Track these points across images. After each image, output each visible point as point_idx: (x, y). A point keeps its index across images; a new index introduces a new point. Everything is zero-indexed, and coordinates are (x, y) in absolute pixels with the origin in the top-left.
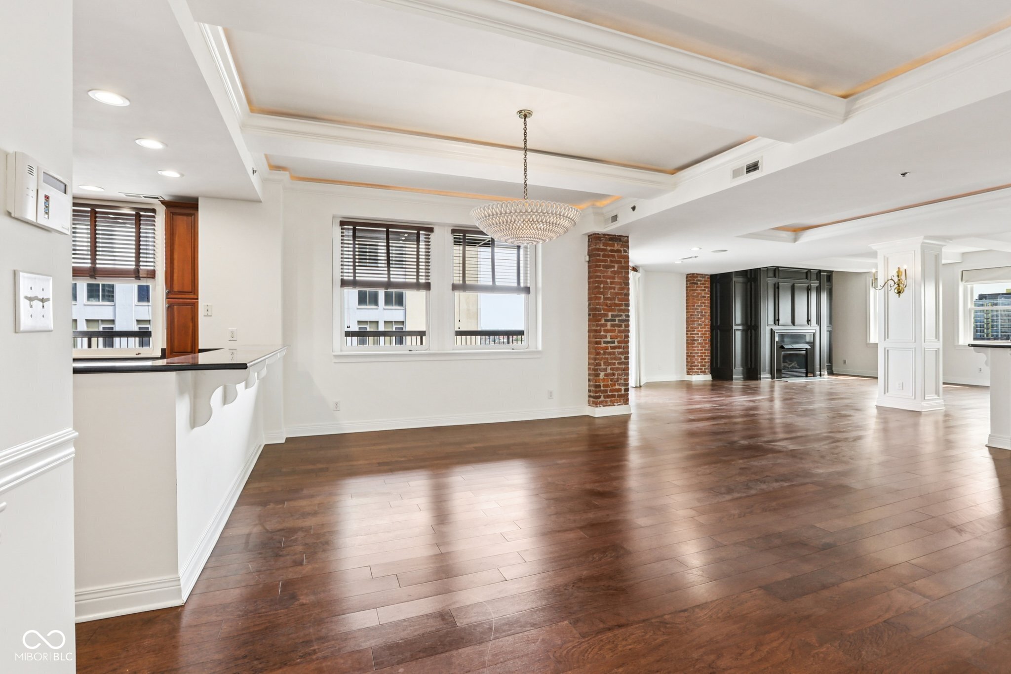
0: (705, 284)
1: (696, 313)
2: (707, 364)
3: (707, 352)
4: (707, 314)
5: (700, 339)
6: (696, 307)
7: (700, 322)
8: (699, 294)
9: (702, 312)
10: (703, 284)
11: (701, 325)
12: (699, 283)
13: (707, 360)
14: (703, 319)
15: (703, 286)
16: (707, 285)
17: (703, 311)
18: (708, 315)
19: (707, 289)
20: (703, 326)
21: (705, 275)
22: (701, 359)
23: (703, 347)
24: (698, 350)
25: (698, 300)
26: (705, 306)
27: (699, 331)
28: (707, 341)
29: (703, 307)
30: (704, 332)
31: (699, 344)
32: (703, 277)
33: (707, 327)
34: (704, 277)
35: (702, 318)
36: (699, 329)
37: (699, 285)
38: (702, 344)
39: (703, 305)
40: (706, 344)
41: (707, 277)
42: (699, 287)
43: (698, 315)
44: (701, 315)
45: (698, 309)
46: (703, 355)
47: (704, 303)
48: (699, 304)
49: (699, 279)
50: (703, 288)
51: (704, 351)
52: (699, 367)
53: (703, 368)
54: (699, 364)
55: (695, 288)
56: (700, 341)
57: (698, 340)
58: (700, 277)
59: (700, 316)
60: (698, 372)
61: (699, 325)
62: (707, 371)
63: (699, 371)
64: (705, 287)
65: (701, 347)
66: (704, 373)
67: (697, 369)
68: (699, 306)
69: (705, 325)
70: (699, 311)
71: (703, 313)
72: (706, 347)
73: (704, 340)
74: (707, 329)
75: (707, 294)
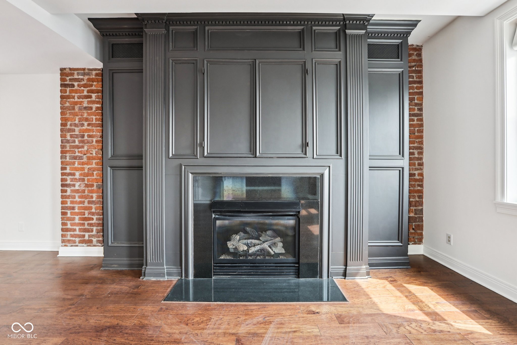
0: (92, 86)
1: (69, 138)
2: (95, 228)
3: (93, 206)
4: (94, 140)
5: (77, 184)
6: (68, 127)
7: (77, 154)
8: (76, 103)
9: (83, 136)
10: (85, 86)
11: (81, 158)
12: (76, 84)
13: (94, 221)
14: (86, 148)
15: (86, 90)
16: (94, 88)
17: (86, 134)
18: (97, 141)
19: (94, 96)
20: (85, 160)
21: (89, 69)
22: (81, 219)
23: (86, 197)
24: (72, 202)
25: (76, 114)
26: (89, 125)
27: (77, 169)
28: (95, 188)
29: (86, 127)
30: (86, 171)
31: (77, 191)
32: (84, 74)
33: (94, 161)
34: (88, 74)
35: (83, 147)
36: (76, 165)
37: (76, 87)
38: (84, 191)
39: (86, 124)
40: (92, 192)
41: (94, 72)
42: (76, 91)
43: (74, 142)
44: (80, 142)
45: (74, 131)
46: (86, 212)
47: (87, 120)
48: (77, 122)
49: (76, 77)
50: (85, 93)
51: (86, 204)
52: (77, 232)
53: (87, 234)
54: (77, 228)
55: (68, 94)
56: (77, 188)
57: (74, 185)
58: (78, 74)
59: (77, 143)
60: (75, 242)
61: (75, 158)
62: (94, 240)
63: (77, 240)
64: (88, 92)
65: (80, 197)
66: (89, 243)
67: (72, 236)
68: (76, 125)
69: (89, 158)
70: (77, 133)
71: (86, 138)
72: (92, 197)
73: (87, 186)
74: (94, 166)
75: (93, 102)
